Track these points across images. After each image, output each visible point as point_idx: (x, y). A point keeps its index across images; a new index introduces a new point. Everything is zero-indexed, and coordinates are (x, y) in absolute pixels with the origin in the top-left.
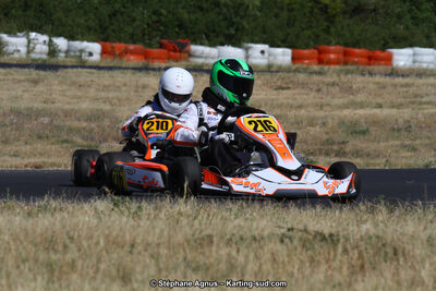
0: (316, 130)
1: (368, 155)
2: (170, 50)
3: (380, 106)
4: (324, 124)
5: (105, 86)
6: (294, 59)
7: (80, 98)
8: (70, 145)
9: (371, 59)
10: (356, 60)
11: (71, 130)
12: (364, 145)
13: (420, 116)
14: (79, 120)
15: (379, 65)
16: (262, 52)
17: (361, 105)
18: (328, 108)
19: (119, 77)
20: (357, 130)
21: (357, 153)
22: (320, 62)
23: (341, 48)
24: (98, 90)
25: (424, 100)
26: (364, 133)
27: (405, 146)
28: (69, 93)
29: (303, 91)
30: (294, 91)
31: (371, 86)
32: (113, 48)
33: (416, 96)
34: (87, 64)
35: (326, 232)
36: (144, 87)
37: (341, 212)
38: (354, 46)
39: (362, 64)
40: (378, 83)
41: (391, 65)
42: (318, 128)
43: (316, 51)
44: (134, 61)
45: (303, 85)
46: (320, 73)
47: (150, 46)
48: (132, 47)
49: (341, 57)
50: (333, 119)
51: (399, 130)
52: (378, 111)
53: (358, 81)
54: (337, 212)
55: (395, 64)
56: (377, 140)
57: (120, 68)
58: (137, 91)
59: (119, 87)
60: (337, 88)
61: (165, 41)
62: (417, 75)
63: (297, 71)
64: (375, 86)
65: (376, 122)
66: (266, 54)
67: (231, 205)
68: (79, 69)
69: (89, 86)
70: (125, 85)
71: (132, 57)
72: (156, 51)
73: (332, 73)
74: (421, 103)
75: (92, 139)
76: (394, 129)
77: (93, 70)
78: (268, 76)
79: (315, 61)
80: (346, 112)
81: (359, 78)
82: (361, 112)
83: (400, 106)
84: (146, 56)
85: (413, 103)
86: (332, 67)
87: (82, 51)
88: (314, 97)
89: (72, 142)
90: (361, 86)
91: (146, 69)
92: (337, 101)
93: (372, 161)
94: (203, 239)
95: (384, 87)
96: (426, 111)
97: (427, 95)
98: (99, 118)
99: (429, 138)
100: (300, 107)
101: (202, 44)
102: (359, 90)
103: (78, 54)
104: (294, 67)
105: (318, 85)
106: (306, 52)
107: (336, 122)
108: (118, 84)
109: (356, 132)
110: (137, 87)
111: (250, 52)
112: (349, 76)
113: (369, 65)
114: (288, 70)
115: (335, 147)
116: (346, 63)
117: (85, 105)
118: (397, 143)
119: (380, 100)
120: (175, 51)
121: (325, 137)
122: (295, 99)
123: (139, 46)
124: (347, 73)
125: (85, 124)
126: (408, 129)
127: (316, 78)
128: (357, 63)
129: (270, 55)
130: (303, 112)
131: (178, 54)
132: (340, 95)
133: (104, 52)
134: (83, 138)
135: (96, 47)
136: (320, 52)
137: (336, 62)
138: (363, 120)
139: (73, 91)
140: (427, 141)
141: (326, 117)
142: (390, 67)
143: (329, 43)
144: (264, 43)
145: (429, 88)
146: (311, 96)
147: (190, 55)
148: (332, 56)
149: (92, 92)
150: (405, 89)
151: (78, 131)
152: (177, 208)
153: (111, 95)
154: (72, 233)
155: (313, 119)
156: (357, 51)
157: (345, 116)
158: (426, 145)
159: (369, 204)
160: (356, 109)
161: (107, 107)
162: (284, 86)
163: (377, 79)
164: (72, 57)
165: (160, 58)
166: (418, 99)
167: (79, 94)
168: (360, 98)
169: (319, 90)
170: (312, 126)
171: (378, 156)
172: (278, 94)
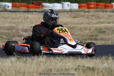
0: (87, 32)
1: (106, 40)
2: (36, 5)
3: (109, 23)
4: (90, 29)
5: (13, 18)
6: (79, 7)
7: (5, 22)
8: (2, 38)
9: (106, 7)
10: (101, 7)
11: (2, 33)
12: (104, 36)
14: (5, 30)
15: (109, 8)
16: (68, 5)
17: (103, 23)
18: (91, 24)
19: (18, 15)
20: (101, 31)
21: (102, 39)
22: (88, 8)
23: (95, 3)
24: (11, 19)
26: (104, 32)
28: (1, 20)
29: (82, 18)
30: (79, 18)
31: (106, 16)
32: (16, 4)
34: (7, 10)
35: (91, 67)
36: (27, 18)
38: (100, 2)
39: (102, 8)
40: (108, 15)
42: (88, 31)
43: (87, 4)
44: (24, 9)
45: (82, 16)
46: (88, 12)
47: (29, 3)
48: (23, 4)
49: (95, 6)
50: (93, 27)
52: (108, 25)
53: (101, 14)
54: (95, 60)
56: (108, 35)
57: (19, 11)
58: (24, 19)
59: (18, 18)
60: (94, 17)
61: (34, 2)
63: (80, 11)
65: (108, 29)
66: (69, 6)
67: (58, 58)
68: (5, 12)
69: (8, 18)
70: (20, 17)
71: (23, 8)
72: (31, 5)
73: (92, 12)
75: (9, 36)
77: (10, 12)
78: (70, 13)
79: (87, 8)
80: (97, 25)
81: (102, 13)
82: (103, 25)
84: (28, 7)
86: (92, 10)
87: (5, 6)
88: (86, 20)
89: (2, 37)
90: (102, 16)
91: (28, 12)
92: (94, 21)
93: (107, 42)
94: (48, 70)
95: (111, 16)
98: (12, 29)
100: (82, 24)
101: (47, 3)
102: (102, 18)
103: (4, 7)
104: (79, 10)
105: (88, 16)
106: (83, 5)
107: (94, 28)
108: (18, 17)
109: (101, 32)
110: (25, 18)
111: (64, 5)
112: (98, 13)
113: (105, 8)
114: (77, 11)
115: (94, 37)
116: (97, 8)
117: (7, 25)
119: (109, 21)
120: (37, 5)
121: (90, 34)
122: (80, 21)
123: (25, 4)
124: (97, 12)
125: (7, 31)
127: (87, 13)
128: (101, 8)
129: (71, 6)
130: (82, 25)
131: (39, 6)
132: (95, 19)
133: (13, 6)
134: (7, 36)
135: (10, 4)
136: (88, 5)
137: (94, 8)
138: (103, 28)
139: (2, 20)
141: (90, 27)
142: (112, 9)
143: (91, 2)
144: (69, 1)
146: (85, 20)
147: (43, 6)
148: (92, 6)
149: (9, 20)
151: (5, 34)
152: (39, 60)
153: (16, 21)
154: (3, 69)
155: (86, 28)
156: (101, 4)
157: (97, 26)
159: (106, 57)
160: (101, 24)
161: (14, 25)
162: (76, 16)
163: (108, 13)
164: (2, 8)
165: (32, 8)
167: (5, 21)
168: (102, 20)
169: (88, 18)
171: (109, 40)
172: (74, 19)
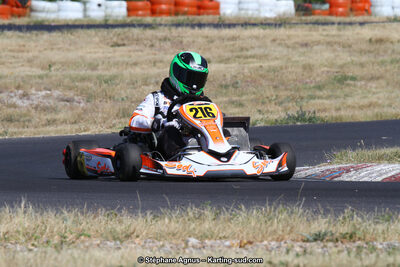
13: (246, 71)
25: (249, 53)
27: (233, 102)
33: (242, 49)
37: (170, 220)
41: (219, 14)
51: (226, 87)
55: (222, 12)
62: (242, 25)
64: (204, 40)
74: (246, 57)
76: (221, 86)
83: (227, 61)
85: (239, 57)
96: (251, 65)
97: (252, 48)
99: (254, 93)
118: (225, 99)
126: (235, 85)
140: (253, 96)
145: (254, 40)
150: (232, 43)
158: (252, 100)
166: (245, 53)
170: (147, 85)
